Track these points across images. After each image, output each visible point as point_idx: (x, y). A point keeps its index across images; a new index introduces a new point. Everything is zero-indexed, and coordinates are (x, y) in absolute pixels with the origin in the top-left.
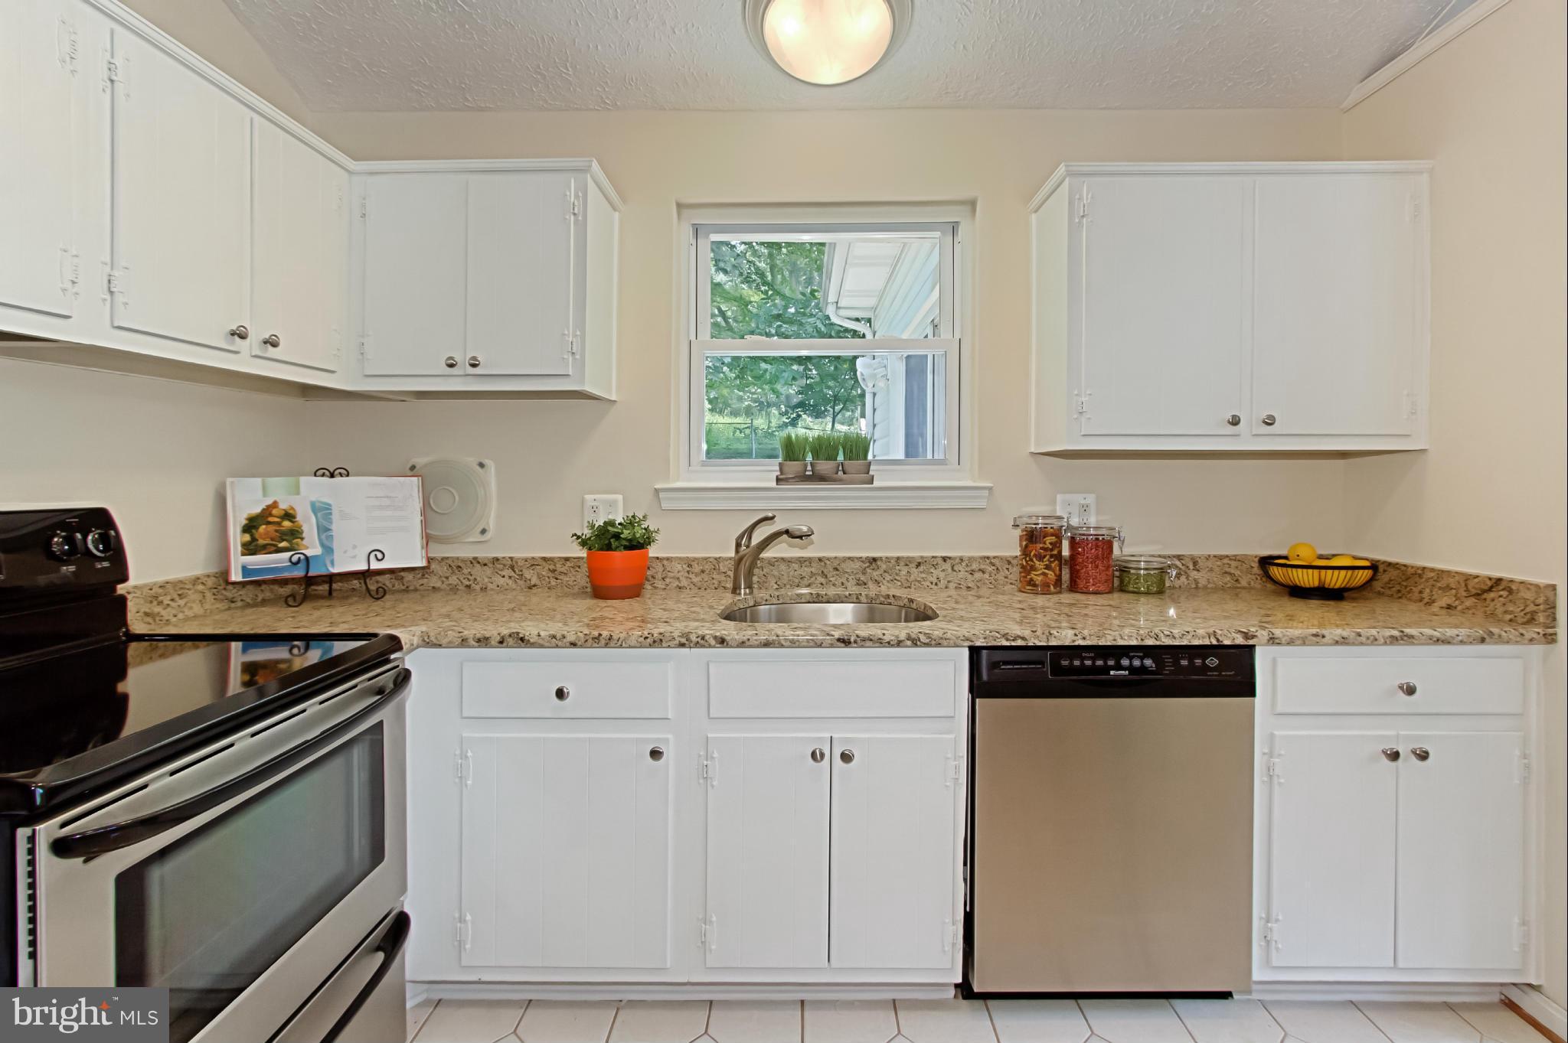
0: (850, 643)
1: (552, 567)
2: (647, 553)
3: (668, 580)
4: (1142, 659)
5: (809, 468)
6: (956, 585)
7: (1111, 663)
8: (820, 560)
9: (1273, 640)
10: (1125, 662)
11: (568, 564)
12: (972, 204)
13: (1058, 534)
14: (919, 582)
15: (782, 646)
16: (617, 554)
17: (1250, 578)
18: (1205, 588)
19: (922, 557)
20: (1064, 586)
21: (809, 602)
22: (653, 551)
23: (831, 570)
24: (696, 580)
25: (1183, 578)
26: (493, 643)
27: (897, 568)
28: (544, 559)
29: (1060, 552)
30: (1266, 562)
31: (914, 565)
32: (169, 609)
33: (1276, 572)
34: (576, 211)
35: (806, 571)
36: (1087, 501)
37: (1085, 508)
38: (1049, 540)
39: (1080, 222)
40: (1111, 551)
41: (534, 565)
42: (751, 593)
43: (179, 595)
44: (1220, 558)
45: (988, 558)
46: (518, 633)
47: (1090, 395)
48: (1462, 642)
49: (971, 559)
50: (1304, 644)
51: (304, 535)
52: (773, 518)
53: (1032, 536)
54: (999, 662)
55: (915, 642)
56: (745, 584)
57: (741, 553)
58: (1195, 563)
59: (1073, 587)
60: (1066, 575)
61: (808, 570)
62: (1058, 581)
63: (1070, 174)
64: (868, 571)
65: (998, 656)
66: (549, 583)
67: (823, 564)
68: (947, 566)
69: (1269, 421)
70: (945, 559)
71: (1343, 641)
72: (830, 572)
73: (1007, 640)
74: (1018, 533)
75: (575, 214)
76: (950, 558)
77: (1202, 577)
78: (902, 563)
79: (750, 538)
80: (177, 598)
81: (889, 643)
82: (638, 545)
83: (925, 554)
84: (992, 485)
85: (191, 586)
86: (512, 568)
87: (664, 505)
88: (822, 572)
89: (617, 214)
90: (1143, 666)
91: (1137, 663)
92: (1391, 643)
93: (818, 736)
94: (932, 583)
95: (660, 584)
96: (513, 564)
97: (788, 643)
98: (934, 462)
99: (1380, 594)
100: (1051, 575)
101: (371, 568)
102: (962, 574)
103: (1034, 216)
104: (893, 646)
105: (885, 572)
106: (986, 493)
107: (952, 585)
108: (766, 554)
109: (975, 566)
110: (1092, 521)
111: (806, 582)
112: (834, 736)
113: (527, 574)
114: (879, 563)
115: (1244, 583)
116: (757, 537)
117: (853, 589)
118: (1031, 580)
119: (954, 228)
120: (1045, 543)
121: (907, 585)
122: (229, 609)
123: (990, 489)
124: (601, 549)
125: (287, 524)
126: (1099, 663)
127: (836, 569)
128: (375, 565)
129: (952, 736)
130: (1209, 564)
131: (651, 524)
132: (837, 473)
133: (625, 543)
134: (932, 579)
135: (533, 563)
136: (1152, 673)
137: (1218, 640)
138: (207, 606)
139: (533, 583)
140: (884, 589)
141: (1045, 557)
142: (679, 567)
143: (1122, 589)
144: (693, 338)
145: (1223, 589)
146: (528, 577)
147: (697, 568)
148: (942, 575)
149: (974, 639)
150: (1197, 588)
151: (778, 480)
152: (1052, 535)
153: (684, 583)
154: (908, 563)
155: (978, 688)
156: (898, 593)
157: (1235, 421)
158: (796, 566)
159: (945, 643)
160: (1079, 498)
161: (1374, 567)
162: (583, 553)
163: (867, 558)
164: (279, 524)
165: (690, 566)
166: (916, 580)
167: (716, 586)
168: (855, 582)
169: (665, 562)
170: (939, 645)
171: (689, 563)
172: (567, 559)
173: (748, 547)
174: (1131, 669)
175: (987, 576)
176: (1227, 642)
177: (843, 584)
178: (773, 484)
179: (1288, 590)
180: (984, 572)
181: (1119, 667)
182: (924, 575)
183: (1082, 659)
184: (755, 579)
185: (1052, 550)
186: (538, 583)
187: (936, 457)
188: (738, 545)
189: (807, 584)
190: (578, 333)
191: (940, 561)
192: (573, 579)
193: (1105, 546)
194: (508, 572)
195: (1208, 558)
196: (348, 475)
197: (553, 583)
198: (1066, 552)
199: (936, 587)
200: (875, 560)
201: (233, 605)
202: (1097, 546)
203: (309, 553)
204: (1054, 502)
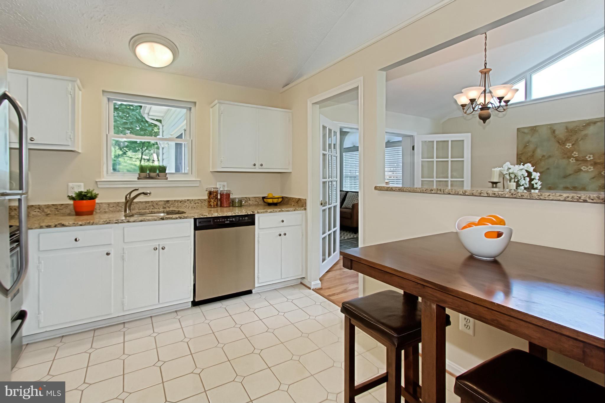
0: (164, 219)
1: (56, 207)
2: (95, 201)
3: (101, 210)
4: (232, 218)
5: (148, 175)
7: (226, 220)
8: (152, 202)
9: (258, 213)
10: (229, 220)
11: (63, 206)
12: (195, 103)
13: (217, 192)
14: (181, 207)
15: (145, 221)
16: (84, 201)
17: (261, 202)
18: (252, 205)
19: (182, 200)
20: (219, 206)
21: (149, 214)
22: (97, 201)
23: (155, 204)
24: (111, 209)
25: (247, 203)
26: (52, 227)
27: (175, 203)
28: (53, 205)
29: (217, 197)
30: (263, 198)
31: (179, 202)
33: (265, 200)
34: (71, 94)
35: (147, 205)
36: (224, 184)
37: (224, 186)
38: (215, 194)
39: (221, 115)
40: (230, 196)
41: (48, 207)
42: (131, 212)
44: (255, 197)
45: (200, 199)
46: (61, 223)
47: (223, 157)
48: (291, 211)
49: (195, 200)
50: (264, 213)
52: (138, 189)
53: (210, 193)
54: (201, 222)
55: (180, 218)
56: (129, 209)
57: (127, 200)
58: (249, 199)
59: (221, 206)
60: (219, 203)
61: (148, 205)
62: (217, 205)
63: (219, 103)
64: (166, 204)
65: (200, 220)
66: (55, 213)
67: (152, 203)
68: (189, 202)
69: (262, 165)
70: (188, 200)
71: (271, 212)
72: (155, 205)
73: (203, 216)
74: (207, 192)
75: (71, 95)
76: (189, 200)
77: (251, 202)
78: (176, 202)
79: (130, 195)
81: (174, 219)
82: (93, 198)
83: (183, 199)
84: (200, 180)
86: (39, 208)
87: (99, 186)
88: (153, 205)
89: (80, 92)
90: (232, 220)
91: (231, 219)
92: (279, 212)
93: (156, 244)
95: (98, 211)
96: (39, 207)
97: (147, 221)
98: (185, 174)
99: (285, 204)
100: (215, 203)
102: (193, 204)
103: (211, 109)
104: (175, 219)
105: (171, 204)
106: (199, 182)
107: (190, 207)
108: (135, 200)
109: (196, 202)
110: (226, 189)
111: (147, 208)
112: (160, 244)
113: (46, 210)
114: (169, 202)
115: (260, 203)
116: (133, 195)
117: (162, 210)
118: (210, 204)
119: (190, 109)
120: (214, 195)
121: (178, 207)
123: (200, 181)
124: (79, 200)
126: (223, 220)
127: (157, 204)
129: (190, 241)
130: (253, 199)
131: (95, 192)
132: (157, 176)
133: (89, 198)
134: (184, 206)
135: (48, 206)
136: (234, 221)
137: (247, 213)
139: (48, 213)
140: (171, 209)
141: (214, 198)
142: (105, 205)
143: (233, 206)
144: (107, 133)
145: (255, 205)
146: (46, 211)
147: (111, 206)
148: (187, 204)
149: (195, 216)
150: (250, 205)
151: (138, 179)
152: (215, 193)
153: (107, 210)
155: (196, 228)
156: (175, 210)
157: (255, 165)
158: (144, 204)
159: (188, 218)
160: (222, 183)
161: (283, 198)
162: (71, 202)
163: (166, 201)
165: (109, 205)
166: (180, 206)
167: (118, 211)
168: (162, 207)
169: (100, 204)
170: (186, 218)
171: (109, 204)
172: (62, 205)
173: (129, 198)
174: (230, 221)
175: (199, 204)
176: (249, 214)
177: (159, 208)
178: (137, 180)
179: (267, 204)
180: (198, 203)
181: (227, 221)
182: (182, 205)
183: (219, 220)
184: (131, 208)
185: (215, 196)
186: (50, 213)
187: (185, 172)
188: (126, 198)
189: (148, 208)
190: (72, 132)
191: (187, 201)
192: (65, 211)
193: (228, 195)
194: (38, 210)
195: (252, 197)
197: (57, 213)
198: (219, 197)
200: (168, 201)
202: (226, 195)
204: (216, 185)
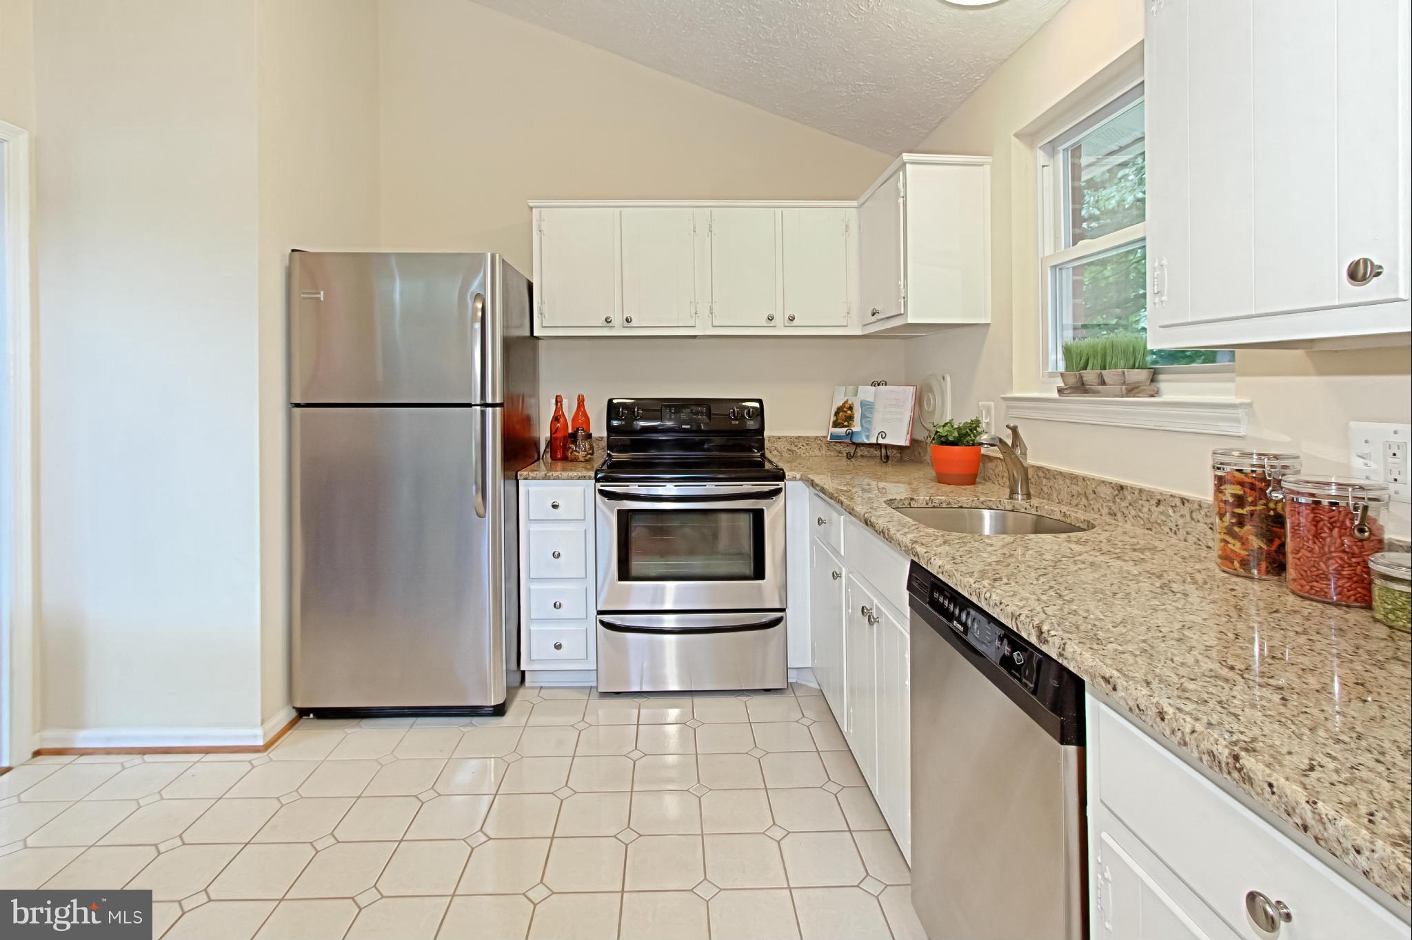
6: (1194, 539)
19: (1162, 493)
23: (1091, 491)
27: (1140, 502)
31: (1154, 502)
32: (801, 450)
36: (1399, 438)
37: (1394, 450)
43: (807, 444)
51: (855, 419)
61: (1074, 488)
64: (1117, 499)
67: (1085, 484)
68: (1185, 510)
72: (1090, 493)
78: (1144, 497)
80: (805, 445)
83: (1166, 489)
85: (813, 440)
88: (1085, 493)
89: (985, 167)
94: (1171, 529)
101: (879, 442)
102: (1201, 527)
105: (1130, 504)
107: (1191, 539)
111: (1075, 501)
114: (1125, 492)
121: (1148, 526)
122: (838, 456)
125: (849, 412)
127: (1095, 492)
128: (881, 441)
134: (1171, 524)
138: (824, 452)
148: (1181, 522)
151: (1061, 391)
154: (1149, 499)
160: (1386, 431)
163: (1116, 484)
164: (846, 412)
168: (1108, 511)
177: (1100, 511)
182: (1163, 518)
190: (905, 282)
191: (1178, 503)
196: (886, 385)
199: (1174, 536)
200: (1122, 488)
201: (840, 455)
203: (854, 429)
